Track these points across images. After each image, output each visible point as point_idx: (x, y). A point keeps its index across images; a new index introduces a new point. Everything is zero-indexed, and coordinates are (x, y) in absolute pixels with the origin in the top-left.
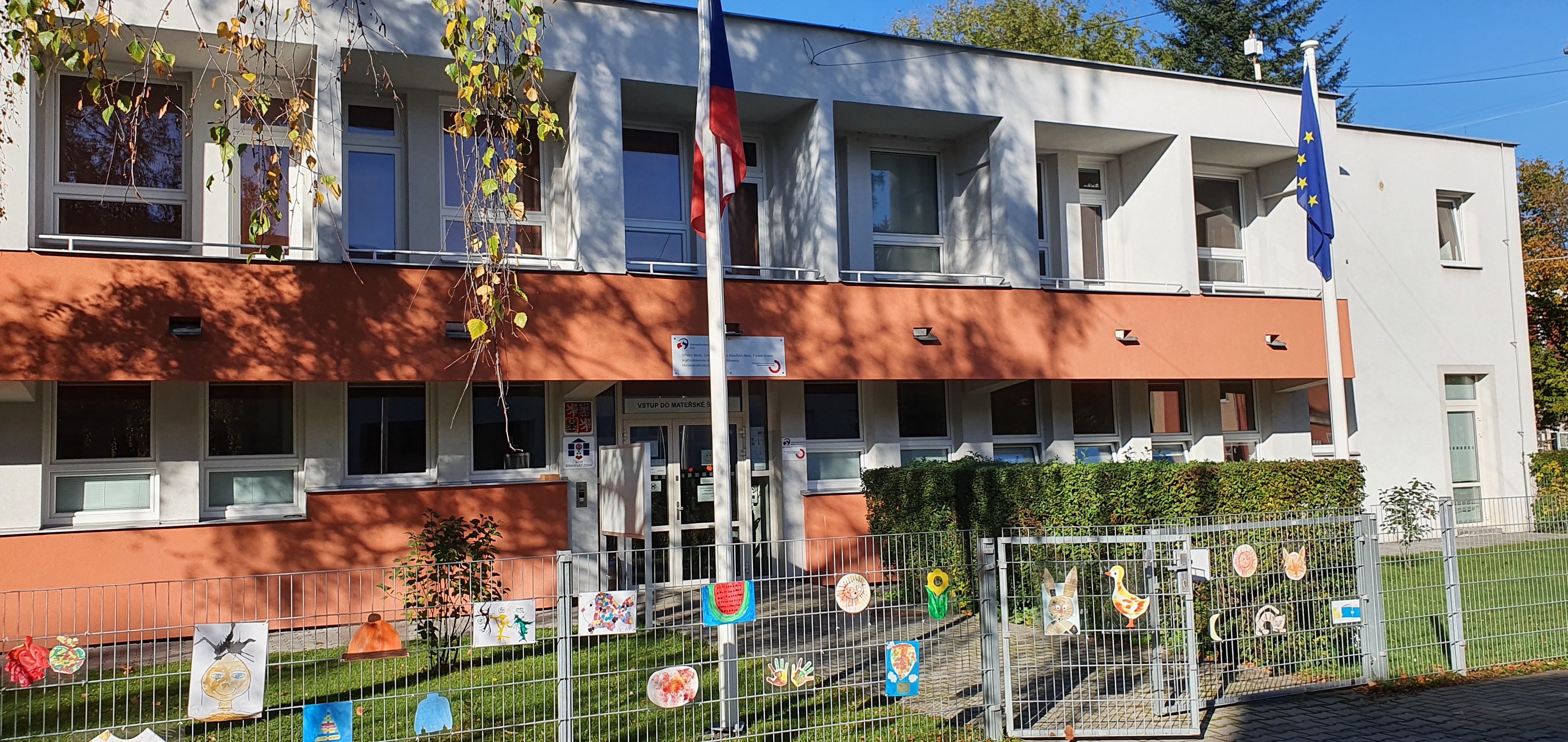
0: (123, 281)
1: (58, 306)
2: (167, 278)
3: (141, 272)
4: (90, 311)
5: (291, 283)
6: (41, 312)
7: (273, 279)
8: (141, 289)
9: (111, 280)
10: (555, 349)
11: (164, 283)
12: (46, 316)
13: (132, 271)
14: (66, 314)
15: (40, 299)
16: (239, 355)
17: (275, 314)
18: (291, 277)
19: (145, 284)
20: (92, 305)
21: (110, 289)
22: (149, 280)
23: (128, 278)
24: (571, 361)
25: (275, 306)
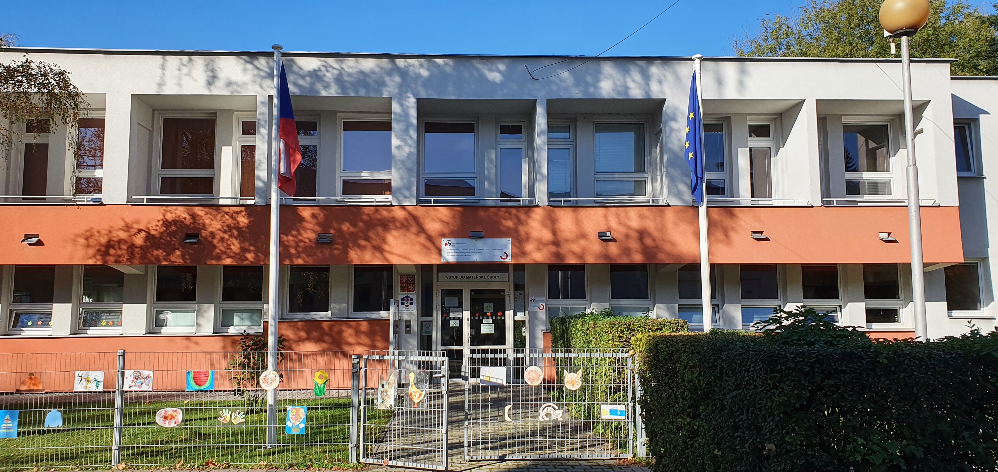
0: (167, 218)
1: (140, 231)
2: (186, 215)
3: (176, 213)
4: (153, 232)
5: (244, 217)
6: (133, 233)
7: (234, 215)
8: (175, 222)
9: (162, 217)
10: (379, 249)
11: (185, 218)
12: (135, 234)
13: (171, 213)
14: (143, 234)
15: (132, 228)
16: (218, 253)
17: (235, 233)
18: (243, 213)
19: (177, 219)
20: (154, 229)
21: (161, 222)
22: (179, 217)
23: (169, 217)
24: (387, 255)
25: (235, 228)
